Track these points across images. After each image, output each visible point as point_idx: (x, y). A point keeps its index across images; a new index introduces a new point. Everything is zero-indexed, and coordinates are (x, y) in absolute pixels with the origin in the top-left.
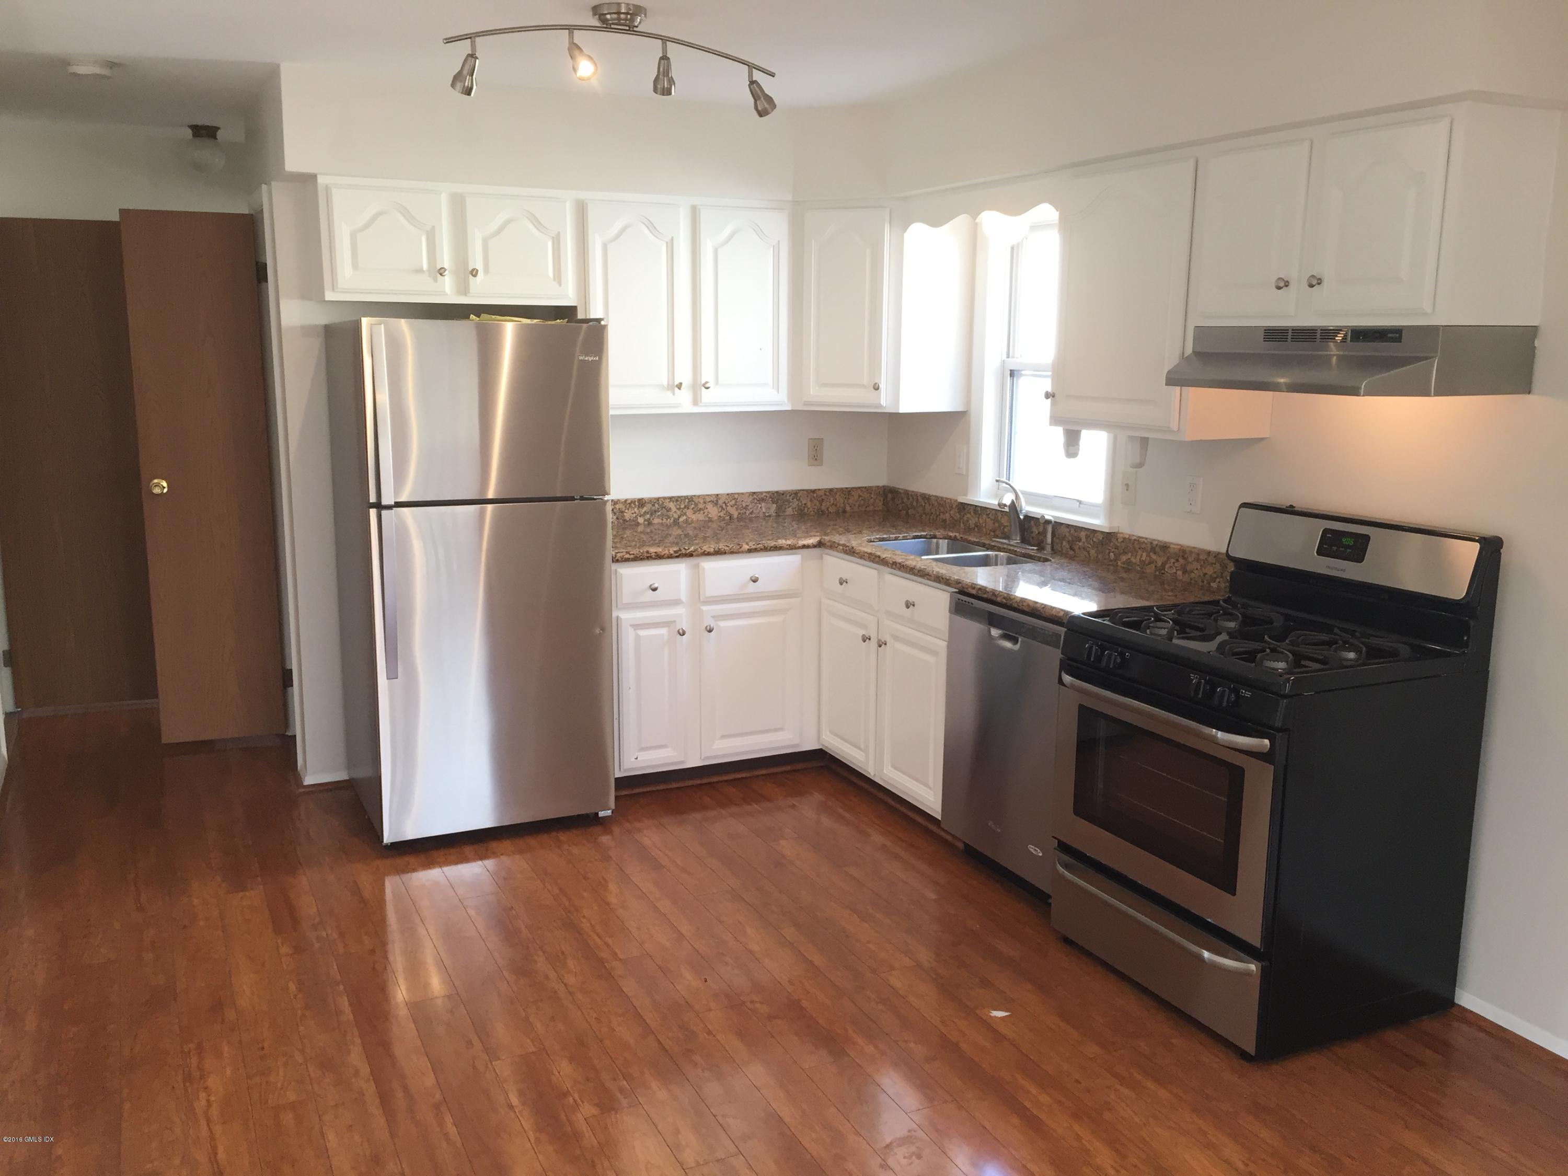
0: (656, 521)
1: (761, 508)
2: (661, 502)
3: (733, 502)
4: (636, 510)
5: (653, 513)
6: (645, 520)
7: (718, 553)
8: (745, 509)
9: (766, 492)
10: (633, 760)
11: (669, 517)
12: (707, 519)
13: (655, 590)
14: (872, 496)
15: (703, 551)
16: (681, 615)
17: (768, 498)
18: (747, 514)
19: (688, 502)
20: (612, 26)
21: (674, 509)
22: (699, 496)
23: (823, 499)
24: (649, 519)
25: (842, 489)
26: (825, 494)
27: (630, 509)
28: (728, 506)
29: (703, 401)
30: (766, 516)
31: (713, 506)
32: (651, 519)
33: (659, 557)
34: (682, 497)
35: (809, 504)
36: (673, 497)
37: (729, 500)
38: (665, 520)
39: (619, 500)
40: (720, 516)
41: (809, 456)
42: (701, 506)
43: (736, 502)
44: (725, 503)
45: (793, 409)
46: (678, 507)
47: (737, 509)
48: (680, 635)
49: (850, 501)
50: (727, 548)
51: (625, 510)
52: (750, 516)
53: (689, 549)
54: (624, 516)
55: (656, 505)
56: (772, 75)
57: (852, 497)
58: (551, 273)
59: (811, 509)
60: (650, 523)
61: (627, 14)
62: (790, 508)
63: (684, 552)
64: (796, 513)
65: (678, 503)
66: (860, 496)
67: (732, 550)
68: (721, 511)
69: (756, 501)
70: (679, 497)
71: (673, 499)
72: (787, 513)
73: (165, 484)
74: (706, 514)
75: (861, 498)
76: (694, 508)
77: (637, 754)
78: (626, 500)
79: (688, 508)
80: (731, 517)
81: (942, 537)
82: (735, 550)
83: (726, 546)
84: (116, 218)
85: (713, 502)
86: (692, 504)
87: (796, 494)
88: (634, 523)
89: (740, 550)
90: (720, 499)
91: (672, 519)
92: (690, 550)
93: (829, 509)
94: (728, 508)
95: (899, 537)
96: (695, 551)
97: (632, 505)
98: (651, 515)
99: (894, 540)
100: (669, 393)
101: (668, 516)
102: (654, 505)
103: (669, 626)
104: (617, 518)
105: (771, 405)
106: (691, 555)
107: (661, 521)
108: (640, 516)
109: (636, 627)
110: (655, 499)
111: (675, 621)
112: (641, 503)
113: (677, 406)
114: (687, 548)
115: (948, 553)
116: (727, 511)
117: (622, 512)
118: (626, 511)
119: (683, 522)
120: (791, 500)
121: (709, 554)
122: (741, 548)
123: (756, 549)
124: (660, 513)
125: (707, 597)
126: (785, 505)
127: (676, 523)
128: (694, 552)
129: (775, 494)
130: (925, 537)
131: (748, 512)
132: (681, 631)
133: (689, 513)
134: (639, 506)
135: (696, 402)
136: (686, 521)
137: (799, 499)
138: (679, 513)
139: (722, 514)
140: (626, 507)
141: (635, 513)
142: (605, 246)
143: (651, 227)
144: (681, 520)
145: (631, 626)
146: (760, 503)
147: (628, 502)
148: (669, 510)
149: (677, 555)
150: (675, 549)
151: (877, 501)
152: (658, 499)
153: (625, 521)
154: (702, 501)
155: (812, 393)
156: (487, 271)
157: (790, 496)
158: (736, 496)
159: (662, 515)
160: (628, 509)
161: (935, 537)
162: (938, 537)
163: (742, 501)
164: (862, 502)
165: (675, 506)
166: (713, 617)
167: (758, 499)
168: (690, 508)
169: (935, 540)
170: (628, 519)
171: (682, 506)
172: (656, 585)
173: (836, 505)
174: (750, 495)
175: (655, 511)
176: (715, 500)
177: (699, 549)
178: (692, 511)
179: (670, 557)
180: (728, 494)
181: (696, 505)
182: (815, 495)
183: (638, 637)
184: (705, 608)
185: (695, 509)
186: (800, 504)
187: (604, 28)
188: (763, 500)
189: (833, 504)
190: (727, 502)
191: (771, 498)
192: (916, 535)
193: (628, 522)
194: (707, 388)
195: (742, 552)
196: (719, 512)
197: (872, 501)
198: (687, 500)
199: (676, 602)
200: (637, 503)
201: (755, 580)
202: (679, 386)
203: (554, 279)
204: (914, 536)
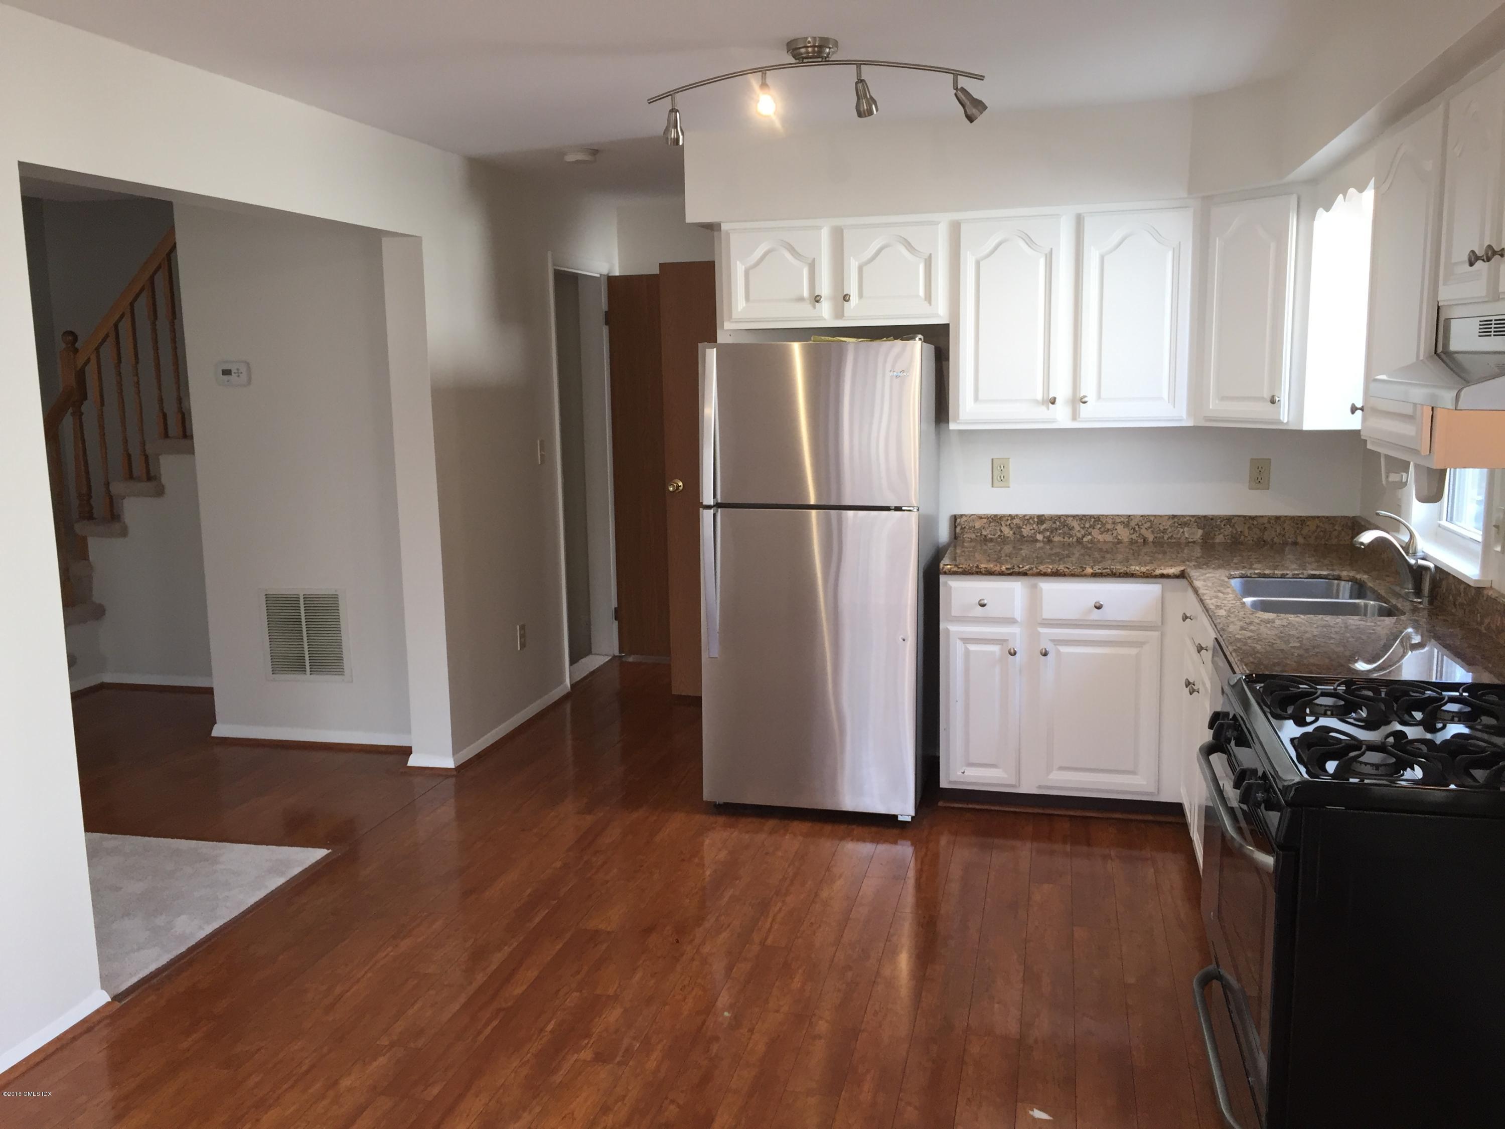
0: (1056, 539)
1: (1183, 532)
2: (1063, 520)
3: (1148, 524)
4: (1034, 526)
5: (1053, 530)
6: (1044, 537)
7: (1056, 574)
8: (1163, 533)
9: (1189, 516)
10: (959, 773)
11: (1071, 536)
12: (1116, 540)
13: (983, 605)
14: (1336, 527)
15: (1038, 571)
16: (1016, 635)
17: (1192, 522)
18: (1165, 538)
19: (1094, 522)
20: (805, 61)
21: (1077, 528)
22: (1107, 516)
23: (1265, 528)
24: (1050, 536)
25: (1293, 517)
26: (1269, 522)
27: (1028, 525)
28: (1141, 528)
29: (1081, 416)
30: (1189, 542)
31: (1124, 528)
32: (1052, 536)
33: (990, 573)
34: (1088, 515)
35: (1246, 533)
36: (1077, 515)
37: (1143, 522)
38: (1066, 539)
39: (1017, 515)
40: (1132, 539)
41: (1250, 477)
42: (1109, 526)
43: (1152, 524)
44: (1138, 524)
45: (1196, 425)
46: (1082, 526)
47: (1153, 532)
48: (1011, 655)
49: (1305, 532)
50: (1066, 570)
51: (1023, 525)
52: (1170, 540)
53: (1023, 567)
54: (1022, 531)
55: (1058, 523)
56: (981, 78)
57: (1307, 527)
58: (921, 292)
59: (1249, 538)
60: (1049, 541)
61: (814, 46)
62: (1221, 536)
63: (1017, 570)
64: (1228, 541)
65: (1082, 521)
66: (1317, 527)
67: (1073, 573)
68: (1133, 533)
69: (1176, 525)
70: (1084, 516)
71: (1077, 518)
72: (1217, 541)
73: (680, 484)
74: (1115, 535)
75: (1319, 530)
76: (1100, 528)
77: (964, 768)
78: (1025, 516)
79: (1094, 528)
80: (1145, 541)
81: (1348, 579)
82: (1076, 573)
83: (1067, 568)
84: (656, 271)
85: (1124, 523)
86: (1098, 524)
87: (1229, 520)
88: (1031, 539)
89: (1083, 573)
90: (1132, 520)
91: (1075, 538)
92: (1025, 568)
93: (1275, 540)
94: (1142, 530)
95: (1287, 574)
96: (1031, 569)
97: (1031, 521)
98: (1052, 532)
99: (1281, 578)
100: (1044, 408)
101: (1070, 534)
102: (1055, 523)
103: (1003, 645)
104: (1014, 533)
105: (1164, 420)
106: (1025, 574)
107: (1062, 540)
108: (1039, 533)
109: (966, 640)
110: (1057, 516)
111: (1008, 640)
112: (1041, 519)
113: (1054, 421)
114: (1021, 566)
115: (1351, 598)
116: (1140, 534)
117: (1020, 528)
118: (1024, 527)
119: (1088, 541)
120: (1222, 526)
121: (1045, 575)
122: (1083, 570)
123: (1102, 573)
124: (1061, 531)
125: (1044, 619)
126: (1214, 531)
127: (1079, 541)
128: (1028, 571)
129: (1202, 519)
130: (1325, 577)
131: (1166, 537)
132: (1012, 651)
133: (1095, 533)
134: (1038, 522)
135: (1075, 416)
136: (1091, 542)
137: (1234, 526)
138: (1083, 532)
139: (1134, 537)
140: (1024, 522)
141: (1034, 529)
142: (978, 263)
143: (1029, 241)
144: (1085, 539)
145: (959, 639)
146: (1182, 528)
147: (1026, 518)
148: (1072, 528)
149: (1009, 572)
150: (1008, 567)
151: (1343, 533)
152: (1059, 517)
153: (1023, 536)
154: (1110, 521)
155: (1211, 407)
156: (861, 295)
157: (1221, 521)
158: (1152, 519)
159: (1064, 533)
160: (1026, 525)
161: (1339, 578)
162: (1343, 578)
163: (1160, 524)
164: (1322, 534)
165: (1079, 524)
166: (1053, 641)
167: (1180, 523)
168: (1095, 527)
169: (1336, 582)
170: (1025, 535)
171: (1087, 525)
172: (985, 602)
173: (1283, 536)
174: (1169, 518)
175: (1056, 529)
176: (1127, 521)
177: (1035, 569)
178: (1098, 531)
179: (1002, 574)
180: (1142, 516)
181: (1103, 525)
182: (1255, 523)
183: (967, 653)
184: (1042, 630)
185: (1102, 530)
186: (1235, 532)
187: (797, 63)
188: (1186, 524)
189: (1280, 534)
190: (1140, 524)
191: (1197, 522)
192: (1312, 575)
193: (1025, 539)
194: (1085, 403)
195: (1085, 576)
196: (1131, 534)
197: (1335, 533)
198: (1093, 520)
199: (1011, 621)
200: (1036, 520)
201: (1099, 607)
202: (1053, 401)
203: (926, 299)
204: (1309, 575)
